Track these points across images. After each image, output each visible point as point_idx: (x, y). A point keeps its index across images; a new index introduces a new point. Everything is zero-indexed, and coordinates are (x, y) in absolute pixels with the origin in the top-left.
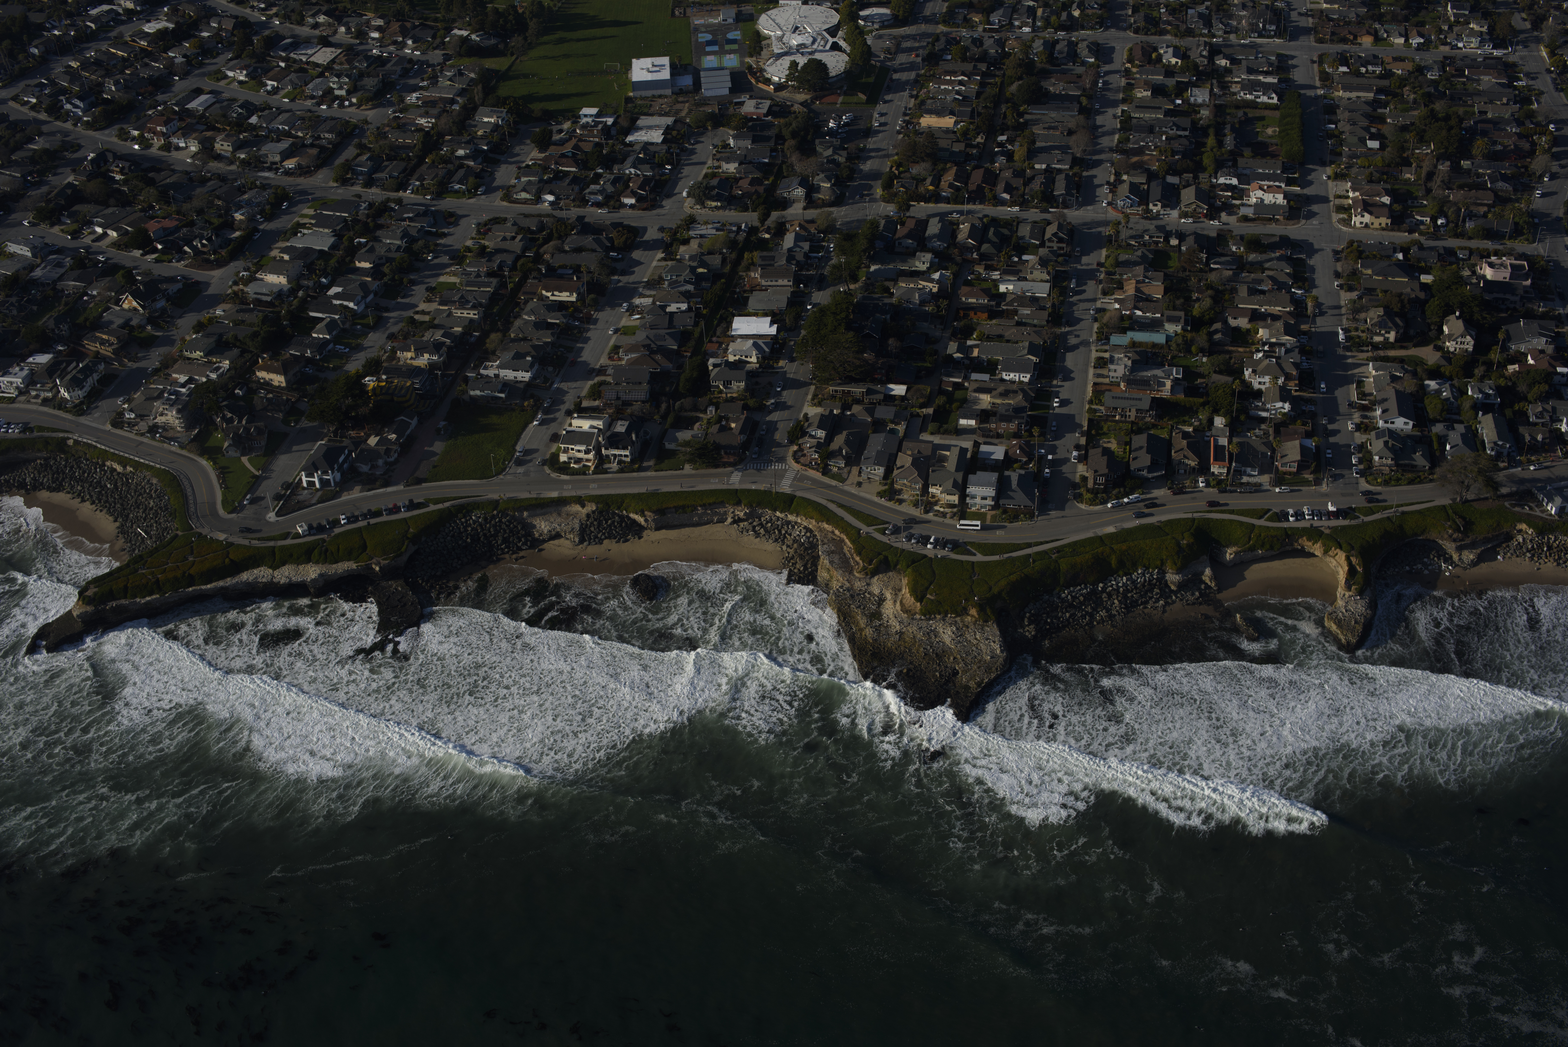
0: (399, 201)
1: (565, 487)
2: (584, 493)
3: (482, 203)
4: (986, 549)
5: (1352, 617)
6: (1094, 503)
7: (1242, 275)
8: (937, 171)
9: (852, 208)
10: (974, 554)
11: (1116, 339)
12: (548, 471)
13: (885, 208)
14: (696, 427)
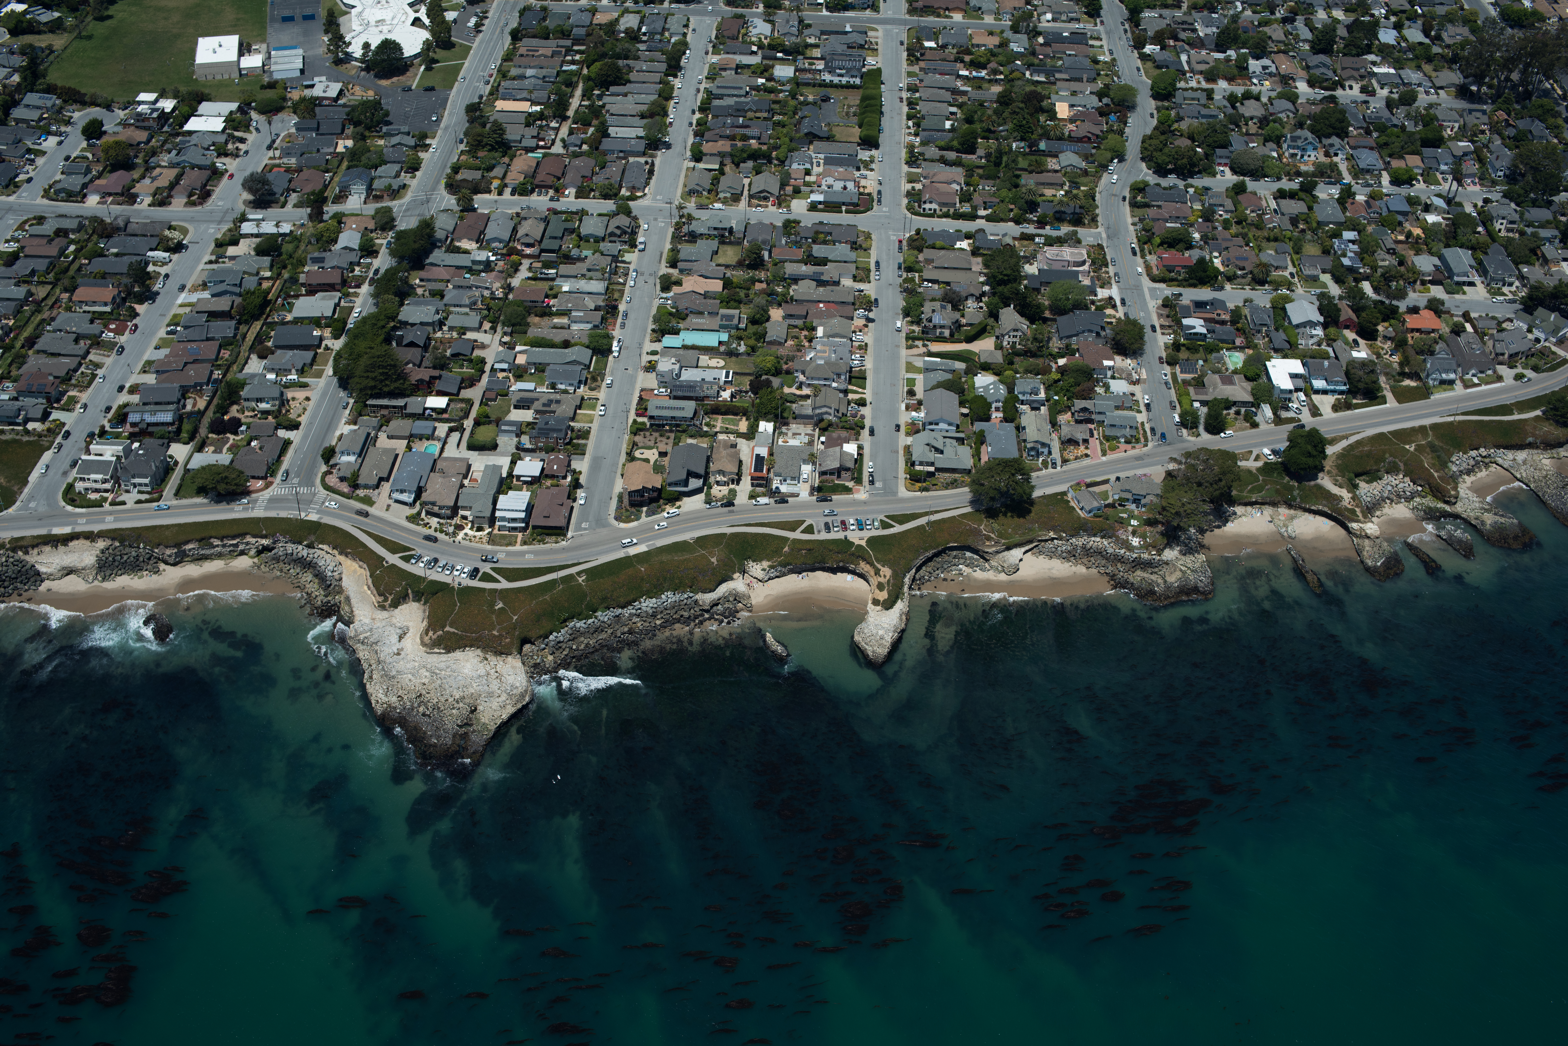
1: (80, 521)
2: (96, 528)
3: (22, 201)
4: (512, 574)
5: (881, 632)
6: (628, 520)
7: (804, 268)
8: (506, 160)
9: (415, 201)
10: (498, 581)
11: (669, 340)
12: (64, 504)
13: (449, 200)
14: (225, 450)
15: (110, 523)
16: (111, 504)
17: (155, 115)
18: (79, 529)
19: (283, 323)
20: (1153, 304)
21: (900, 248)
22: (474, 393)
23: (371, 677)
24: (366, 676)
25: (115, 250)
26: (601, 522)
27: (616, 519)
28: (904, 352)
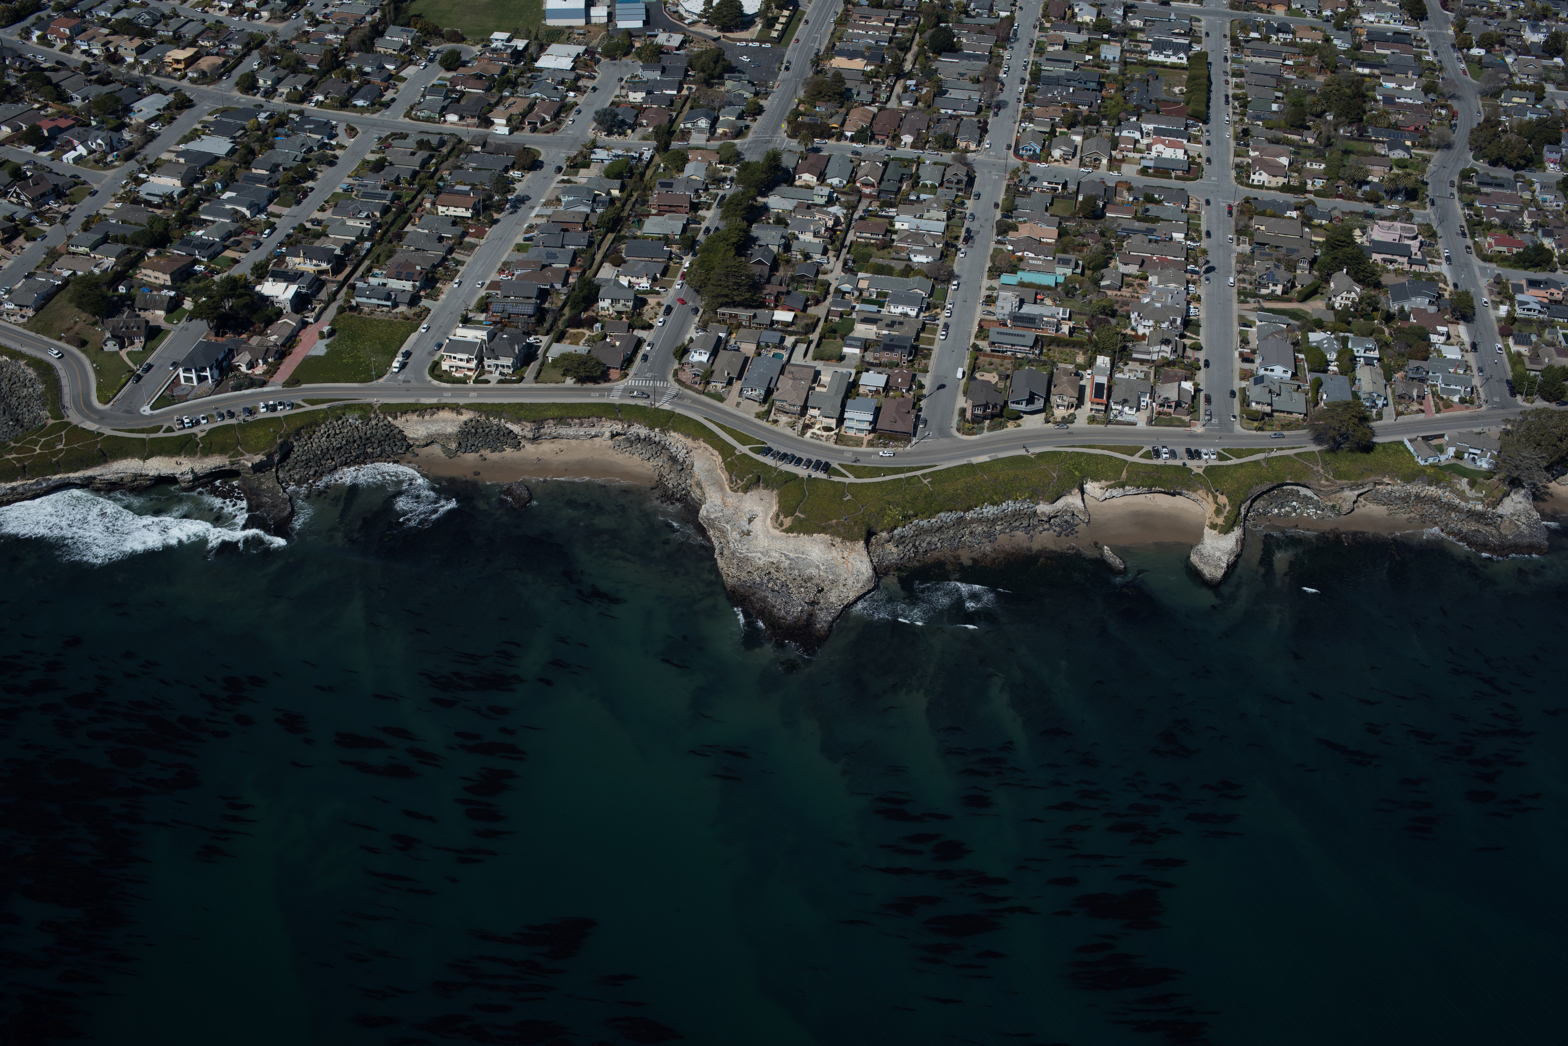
0: (301, 113)
1: (444, 394)
2: (462, 401)
3: (385, 118)
4: (858, 472)
5: (1218, 554)
6: (970, 432)
7: (1137, 224)
8: (843, 111)
9: (756, 141)
10: (846, 476)
11: (1006, 278)
12: (429, 378)
13: (788, 143)
14: (581, 343)
15: (473, 398)
16: (475, 382)
17: (509, 51)
18: (444, 401)
19: (635, 238)
20: (1484, 283)
21: (1230, 213)
22: (818, 311)
23: (722, 554)
24: (717, 551)
25: (474, 165)
26: (943, 432)
27: (958, 430)
28: (1235, 305)
